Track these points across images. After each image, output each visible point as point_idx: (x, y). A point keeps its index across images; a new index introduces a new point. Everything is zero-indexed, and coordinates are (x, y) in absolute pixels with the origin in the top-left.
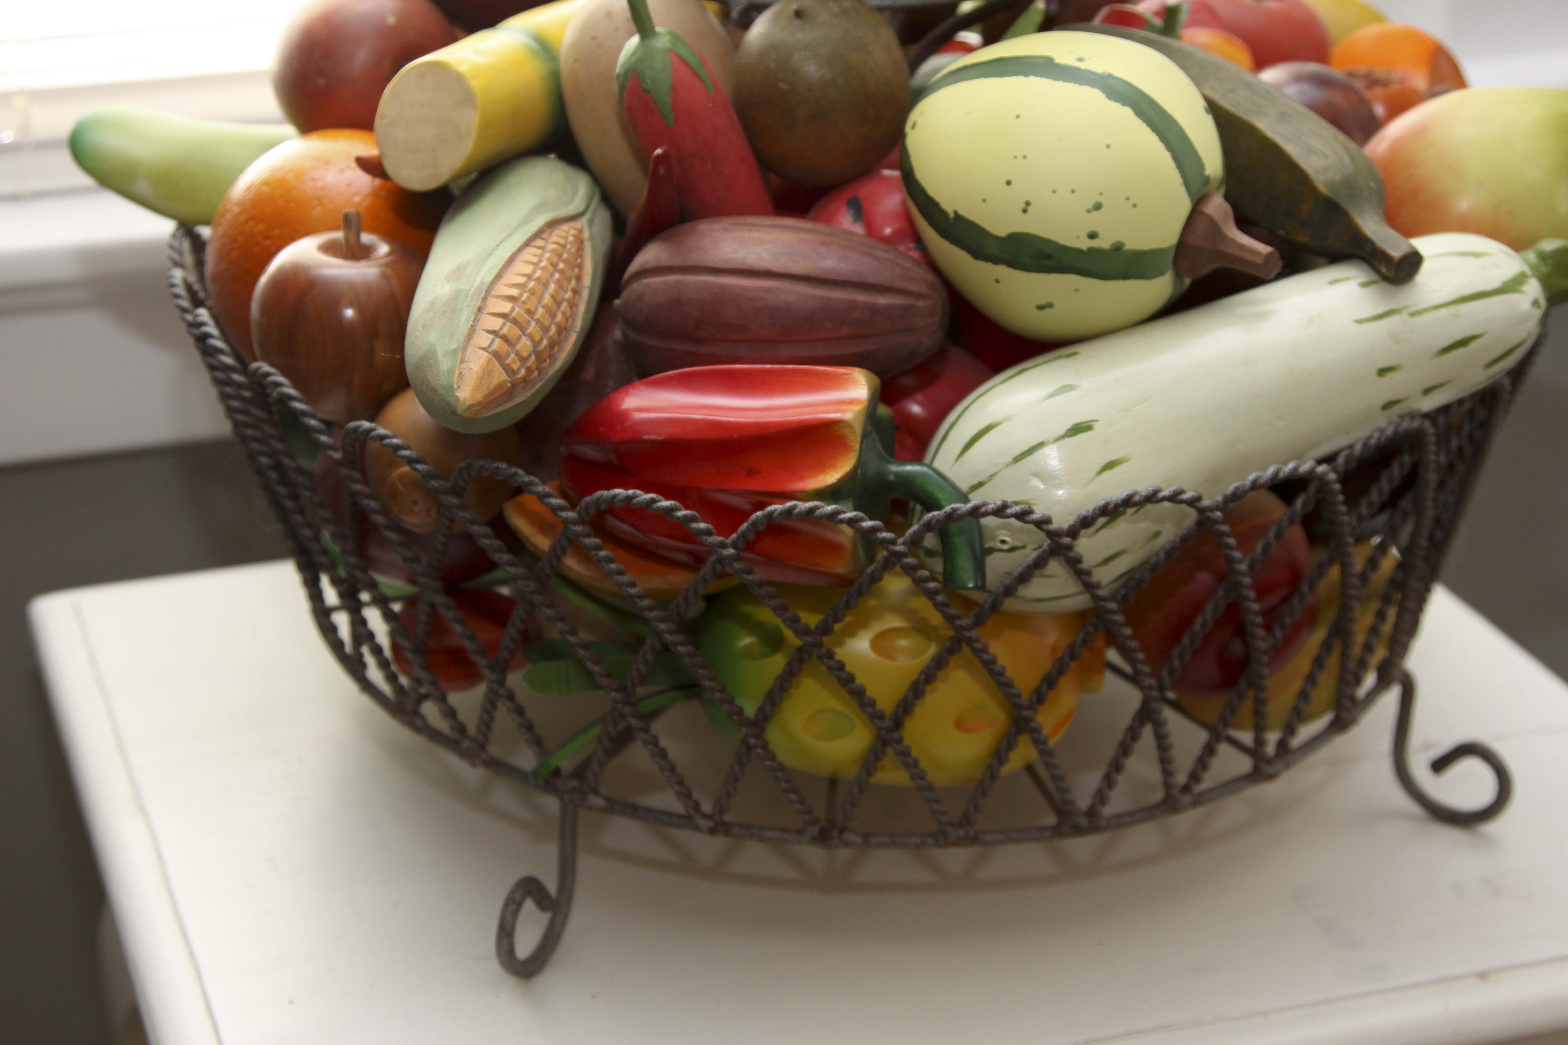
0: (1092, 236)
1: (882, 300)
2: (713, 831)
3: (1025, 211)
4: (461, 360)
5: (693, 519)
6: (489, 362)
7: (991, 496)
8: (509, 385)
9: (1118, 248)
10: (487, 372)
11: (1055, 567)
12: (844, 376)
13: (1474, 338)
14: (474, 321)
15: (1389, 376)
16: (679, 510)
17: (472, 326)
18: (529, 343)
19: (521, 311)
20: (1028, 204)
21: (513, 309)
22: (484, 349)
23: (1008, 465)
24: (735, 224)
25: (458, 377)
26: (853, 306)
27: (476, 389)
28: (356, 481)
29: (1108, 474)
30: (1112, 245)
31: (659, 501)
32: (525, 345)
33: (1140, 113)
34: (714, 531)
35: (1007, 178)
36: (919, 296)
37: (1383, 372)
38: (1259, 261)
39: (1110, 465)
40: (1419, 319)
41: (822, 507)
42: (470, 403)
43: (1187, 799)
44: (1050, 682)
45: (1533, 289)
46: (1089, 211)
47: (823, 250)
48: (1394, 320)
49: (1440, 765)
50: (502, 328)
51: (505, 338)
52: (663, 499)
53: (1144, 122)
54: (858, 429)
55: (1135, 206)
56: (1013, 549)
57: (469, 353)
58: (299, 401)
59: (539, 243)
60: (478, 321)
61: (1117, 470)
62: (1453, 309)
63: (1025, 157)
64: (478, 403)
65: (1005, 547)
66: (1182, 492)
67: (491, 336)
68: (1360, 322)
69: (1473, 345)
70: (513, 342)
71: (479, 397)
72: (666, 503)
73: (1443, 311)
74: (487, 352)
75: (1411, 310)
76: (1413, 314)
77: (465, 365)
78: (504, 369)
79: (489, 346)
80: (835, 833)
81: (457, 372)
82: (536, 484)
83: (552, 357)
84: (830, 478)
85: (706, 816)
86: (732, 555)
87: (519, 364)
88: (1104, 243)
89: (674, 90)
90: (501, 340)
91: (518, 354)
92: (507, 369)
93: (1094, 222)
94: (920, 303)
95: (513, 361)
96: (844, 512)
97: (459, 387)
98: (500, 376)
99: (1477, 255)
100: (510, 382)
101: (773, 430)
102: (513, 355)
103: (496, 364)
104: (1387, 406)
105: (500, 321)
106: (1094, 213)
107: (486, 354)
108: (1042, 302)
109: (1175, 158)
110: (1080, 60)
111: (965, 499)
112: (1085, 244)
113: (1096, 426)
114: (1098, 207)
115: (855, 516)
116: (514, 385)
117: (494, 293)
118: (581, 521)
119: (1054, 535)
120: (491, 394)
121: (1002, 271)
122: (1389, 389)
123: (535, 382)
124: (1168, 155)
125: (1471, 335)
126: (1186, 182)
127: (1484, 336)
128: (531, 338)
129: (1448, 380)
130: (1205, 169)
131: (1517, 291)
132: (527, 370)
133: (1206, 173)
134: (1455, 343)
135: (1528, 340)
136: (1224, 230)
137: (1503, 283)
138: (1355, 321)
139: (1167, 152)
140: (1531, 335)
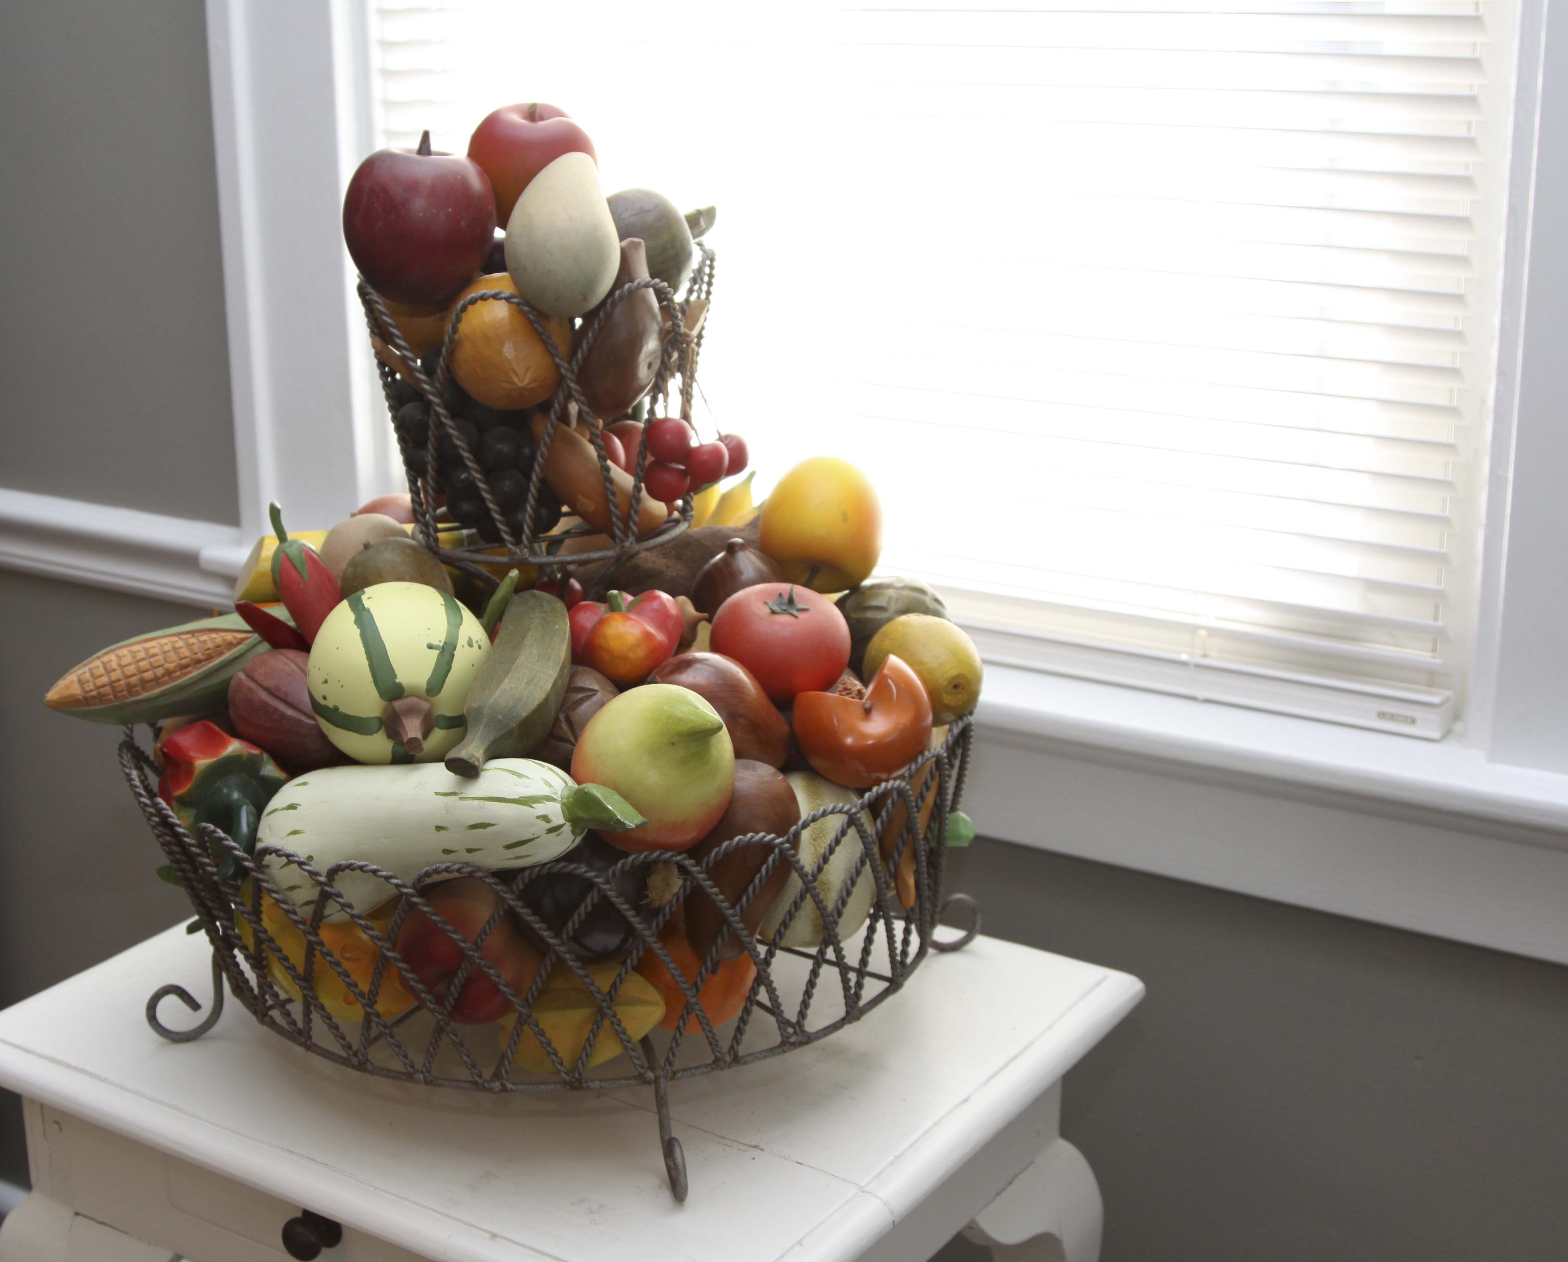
0: (323, 698)
8: (81, 697)
9: (336, 709)
10: (67, 687)
13: (490, 825)
15: (442, 832)
18: (106, 680)
27: (56, 693)
29: (292, 836)
30: (334, 707)
32: (103, 680)
33: (363, 636)
37: (439, 828)
38: (405, 740)
39: (295, 832)
40: (464, 802)
42: (50, 699)
45: (549, 808)
46: (323, 683)
48: (452, 798)
50: (96, 668)
51: (92, 674)
53: (362, 640)
54: (198, 770)
55: (343, 686)
61: (297, 836)
62: (481, 802)
67: (87, 671)
68: (437, 794)
69: (489, 829)
71: (55, 697)
73: (476, 802)
75: (462, 796)
76: (461, 799)
79: (81, 675)
83: (130, 694)
84: (180, 792)
87: (93, 688)
88: (330, 704)
90: (90, 674)
91: (94, 683)
93: (324, 690)
98: (75, 690)
99: (521, 776)
104: (444, 851)
107: (76, 678)
109: (371, 666)
110: (368, 598)
112: (322, 702)
113: (299, 808)
114: (325, 682)
116: (86, 698)
120: (65, 697)
122: (445, 840)
123: (110, 701)
124: (367, 663)
125: (488, 822)
126: (376, 682)
127: (497, 826)
128: (110, 678)
129: (480, 848)
130: (397, 679)
131: (533, 805)
132: (99, 693)
133: (397, 681)
134: (478, 824)
135: (536, 840)
136: (402, 718)
137: (521, 797)
138: (435, 793)
139: (366, 660)
140: (538, 837)
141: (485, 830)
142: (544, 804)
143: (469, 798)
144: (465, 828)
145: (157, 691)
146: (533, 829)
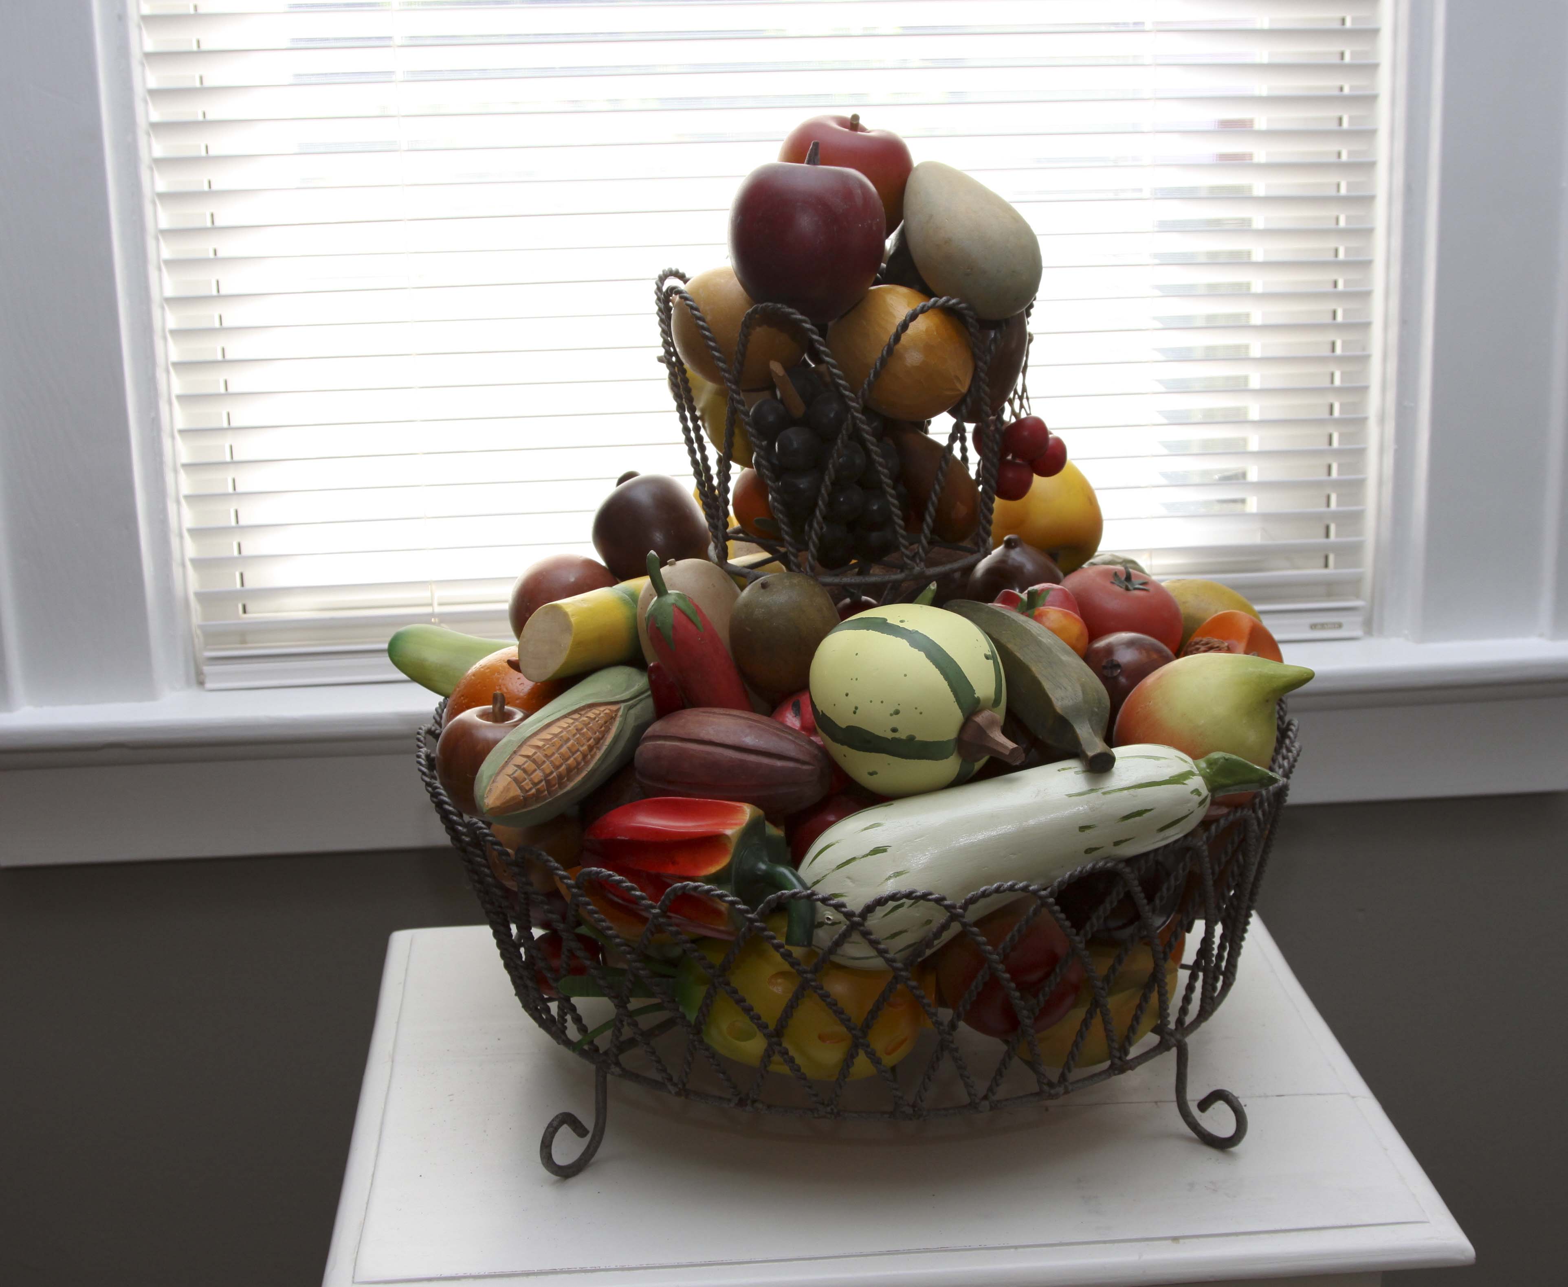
0: (894, 730)
1: (779, 763)
2: (678, 1094)
3: (855, 713)
4: (493, 781)
5: (633, 889)
6: (509, 783)
7: (822, 890)
8: (522, 798)
9: (911, 738)
10: (507, 789)
11: (856, 937)
12: (738, 808)
13: (1146, 811)
14: (509, 759)
15: (1088, 831)
16: (625, 882)
17: (506, 762)
18: (541, 774)
19: (540, 755)
20: (856, 708)
21: (535, 753)
22: (509, 776)
23: (833, 870)
24: (704, 712)
25: (489, 791)
26: (759, 765)
27: (497, 799)
28: (479, 856)
29: (894, 879)
30: (907, 737)
31: (614, 876)
32: (538, 775)
33: (929, 656)
34: (647, 897)
35: (846, 692)
36: (804, 763)
37: (1083, 829)
38: (1007, 753)
39: (895, 875)
40: (1108, 796)
41: (704, 886)
42: (492, 806)
43: (986, 1103)
44: (874, 1013)
45: (1197, 782)
46: (891, 715)
47: (748, 731)
48: (1093, 796)
49: (1204, 1105)
50: (524, 764)
51: (525, 771)
52: (617, 875)
53: (931, 661)
54: (734, 841)
55: (921, 713)
56: (834, 924)
57: (499, 778)
58: (450, 805)
59: (576, 716)
60: (512, 759)
61: (899, 878)
62: (1132, 791)
63: (857, 679)
64: (498, 807)
65: (829, 922)
66: (931, 894)
67: (516, 768)
68: (1070, 796)
69: (1145, 815)
70: (530, 773)
71: (498, 803)
72: (618, 878)
73: (1125, 792)
74: (510, 777)
75: (1103, 791)
76: (1104, 793)
77: (495, 784)
78: (519, 788)
79: (513, 774)
80: (749, 1102)
81: (488, 788)
82: (551, 862)
83: (561, 785)
84: (713, 869)
85: (675, 1085)
86: (657, 913)
87: (531, 786)
88: (902, 735)
89: (674, 628)
90: (522, 772)
91: (531, 780)
92: (521, 788)
93: (895, 721)
94: (805, 767)
95: (527, 784)
96: (716, 890)
97: (487, 797)
98: (516, 791)
99: (1157, 758)
100: (523, 796)
101: (687, 838)
102: (527, 781)
103: (514, 784)
104: (1089, 851)
105: (525, 759)
106: (894, 716)
107: (509, 779)
108: (871, 771)
109: (950, 685)
110: (902, 621)
111: (806, 888)
112: (890, 735)
113: (889, 849)
114: (897, 712)
115: (721, 893)
116: (526, 799)
117: (529, 743)
118: (577, 886)
119: (849, 915)
120: (508, 801)
121: (845, 749)
122: (1090, 839)
123: (545, 798)
124: (946, 683)
125: (1145, 809)
126: (958, 700)
127: (1155, 810)
128: (543, 770)
129: (1131, 837)
130: (975, 694)
131: (1184, 782)
132: (538, 790)
133: (976, 696)
134: (1133, 813)
135: (1190, 816)
136: (988, 732)
137: (1171, 777)
138: (1067, 795)
139: (945, 681)
140: (1192, 812)
141: (1142, 817)
142: (1192, 778)
143: (1114, 791)
144: (1116, 822)
145: (579, 778)
146: (1189, 805)
